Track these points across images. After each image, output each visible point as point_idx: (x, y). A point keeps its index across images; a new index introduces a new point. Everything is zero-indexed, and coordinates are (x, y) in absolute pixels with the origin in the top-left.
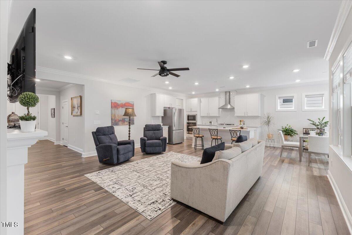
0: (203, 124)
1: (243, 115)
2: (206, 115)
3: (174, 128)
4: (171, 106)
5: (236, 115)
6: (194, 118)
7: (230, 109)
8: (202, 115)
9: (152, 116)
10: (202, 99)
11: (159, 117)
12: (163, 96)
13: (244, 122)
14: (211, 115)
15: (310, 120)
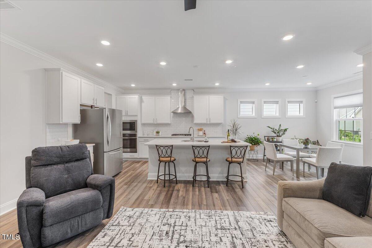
0: (144, 136)
1: (205, 122)
2: (151, 122)
3: (106, 148)
4: (95, 102)
5: (195, 122)
6: (132, 126)
7: (180, 113)
8: (143, 122)
9: (48, 124)
10: (144, 98)
11: (66, 124)
12: (79, 79)
13: (204, 131)
14: (159, 122)
15: (269, 127)
